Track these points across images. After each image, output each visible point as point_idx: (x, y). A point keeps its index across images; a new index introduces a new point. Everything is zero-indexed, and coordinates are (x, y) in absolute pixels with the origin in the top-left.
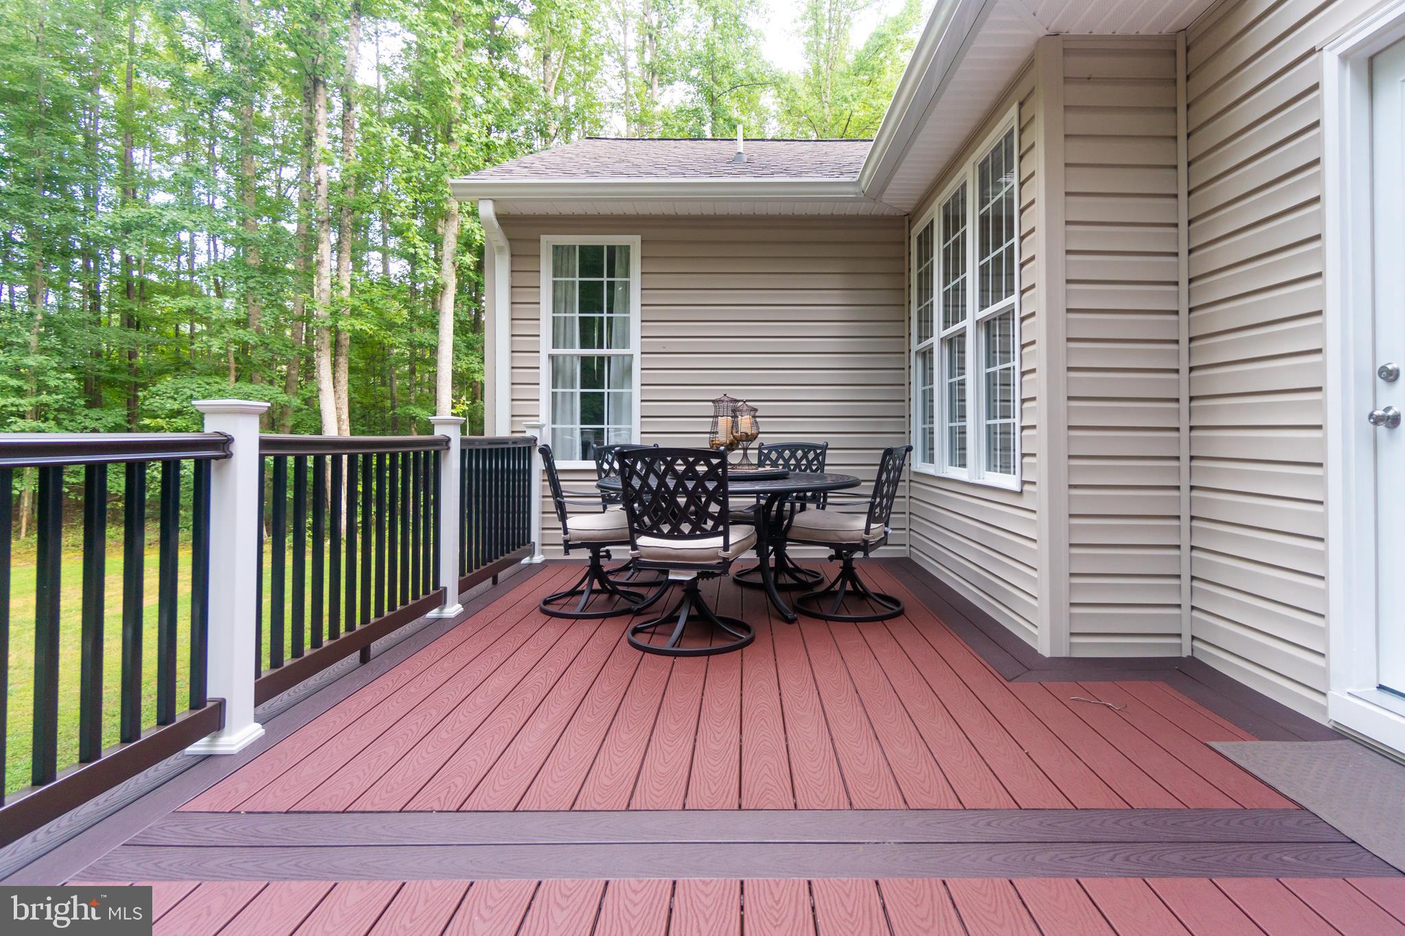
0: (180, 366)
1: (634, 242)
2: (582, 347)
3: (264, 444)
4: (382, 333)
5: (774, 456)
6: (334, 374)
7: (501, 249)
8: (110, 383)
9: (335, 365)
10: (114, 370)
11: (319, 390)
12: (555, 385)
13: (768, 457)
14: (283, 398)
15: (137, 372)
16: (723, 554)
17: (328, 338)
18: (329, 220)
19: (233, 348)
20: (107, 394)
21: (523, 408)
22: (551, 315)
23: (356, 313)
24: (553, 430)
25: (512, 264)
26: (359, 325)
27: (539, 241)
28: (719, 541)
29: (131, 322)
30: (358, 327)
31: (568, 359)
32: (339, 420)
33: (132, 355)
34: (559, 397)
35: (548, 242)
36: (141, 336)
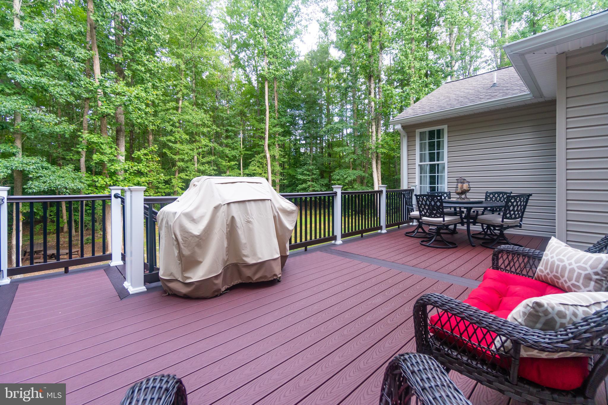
0: (340, 166)
1: (445, 127)
2: (430, 161)
3: (342, 193)
4: (390, 152)
5: (491, 196)
6: (377, 166)
7: (404, 136)
8: (325, 171)
9: (377, 163)
10: (326, 168)
11: (373, 171)
12: (421, 173)
13: (489, 196)
14: (363, 174)
15: (330, 168)
16: (443, 223)
17: (375, 155)
18: (375, 118)
19: (352, 160)
20: (325, 175)
21: (411, 180)
22: (419, 153)
23: (383, 147)
24: (421, 187)
25: (408, 139)
26: (383, 150)
27: (415, 131)
28: (441, 219)
29: (330, 155)
30: (383, 151)
31: (425, 166)
32: (378, 180)
33: (330, 164)
34: (423, 177)
35: (418, 131)
36: (331, 159)
